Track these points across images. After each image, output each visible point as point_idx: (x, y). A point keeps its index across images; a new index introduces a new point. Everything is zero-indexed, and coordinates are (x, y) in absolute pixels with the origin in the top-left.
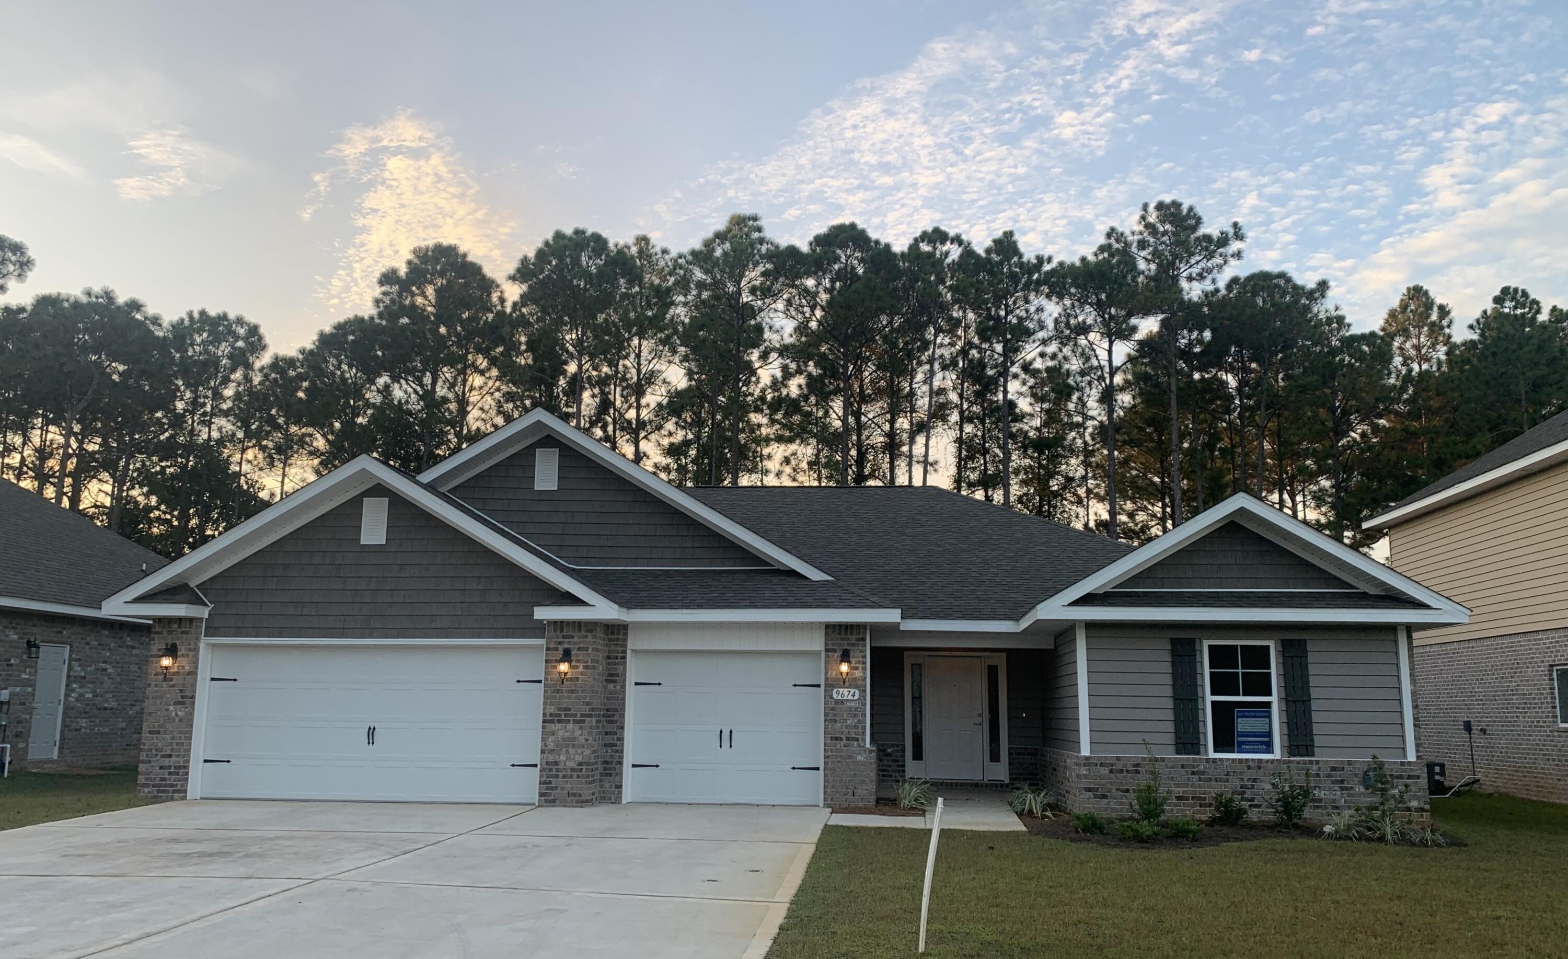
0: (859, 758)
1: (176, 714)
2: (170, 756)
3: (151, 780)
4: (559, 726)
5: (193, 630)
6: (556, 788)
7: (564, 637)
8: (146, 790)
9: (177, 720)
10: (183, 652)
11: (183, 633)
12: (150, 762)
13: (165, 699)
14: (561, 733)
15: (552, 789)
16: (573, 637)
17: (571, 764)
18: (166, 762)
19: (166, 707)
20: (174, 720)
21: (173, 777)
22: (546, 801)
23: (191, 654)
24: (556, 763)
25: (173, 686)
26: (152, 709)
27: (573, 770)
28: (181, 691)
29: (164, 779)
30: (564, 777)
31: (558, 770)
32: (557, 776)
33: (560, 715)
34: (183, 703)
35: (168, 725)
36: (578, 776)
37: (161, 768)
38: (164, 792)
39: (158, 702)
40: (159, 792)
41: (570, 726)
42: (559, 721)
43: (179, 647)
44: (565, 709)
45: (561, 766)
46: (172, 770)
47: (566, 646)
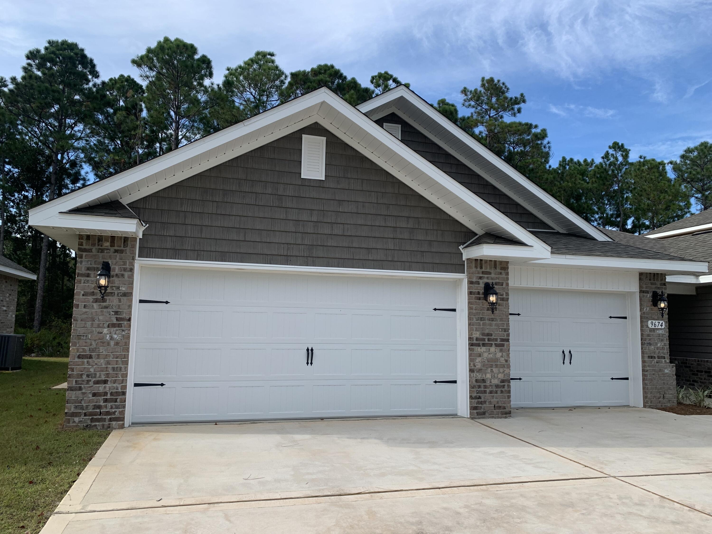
0: (666, 371)
1: (112, 338)
2: (105, 382)
3: (82, 408)
4: (484, 349)
5: (128, 249)
6: (485, 402)
7: (483, 273)
8: (77, 419)
9: (112, 343)
10: (117, 271)
11: (116, 251)
12: (80, 389)
13: (97, 322)
14: (486, 355)
15: (481, 403)
16: (490, 273)
17: (495, 382)
18: (101, 388)
19: (100, 330)
20: (109, 344)
21: (109, 405)
22: (478, 414)
23: (126, 274)
24: (484, 381)
25: (106, 307)
26: (81, 331)
27: (497, 386)
28: (116, 313)
29: (99, 407)
30: (491, 392)
31: (485, 387)
32: (485, 392)
33: (484, 340)
34: (120, 326)
35: (102, 349)
36: (502, 392)
37: (94, 395)
38: (98, 420)
39: (89, 324)
40: (92, 420)
41: (493, 349)
42: (484, 345)
43: (112, 267)
44: (488, 335)
45: (488, 383)
46: (109, 396)
47: (486, 280)
